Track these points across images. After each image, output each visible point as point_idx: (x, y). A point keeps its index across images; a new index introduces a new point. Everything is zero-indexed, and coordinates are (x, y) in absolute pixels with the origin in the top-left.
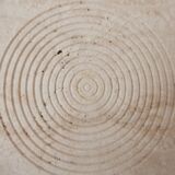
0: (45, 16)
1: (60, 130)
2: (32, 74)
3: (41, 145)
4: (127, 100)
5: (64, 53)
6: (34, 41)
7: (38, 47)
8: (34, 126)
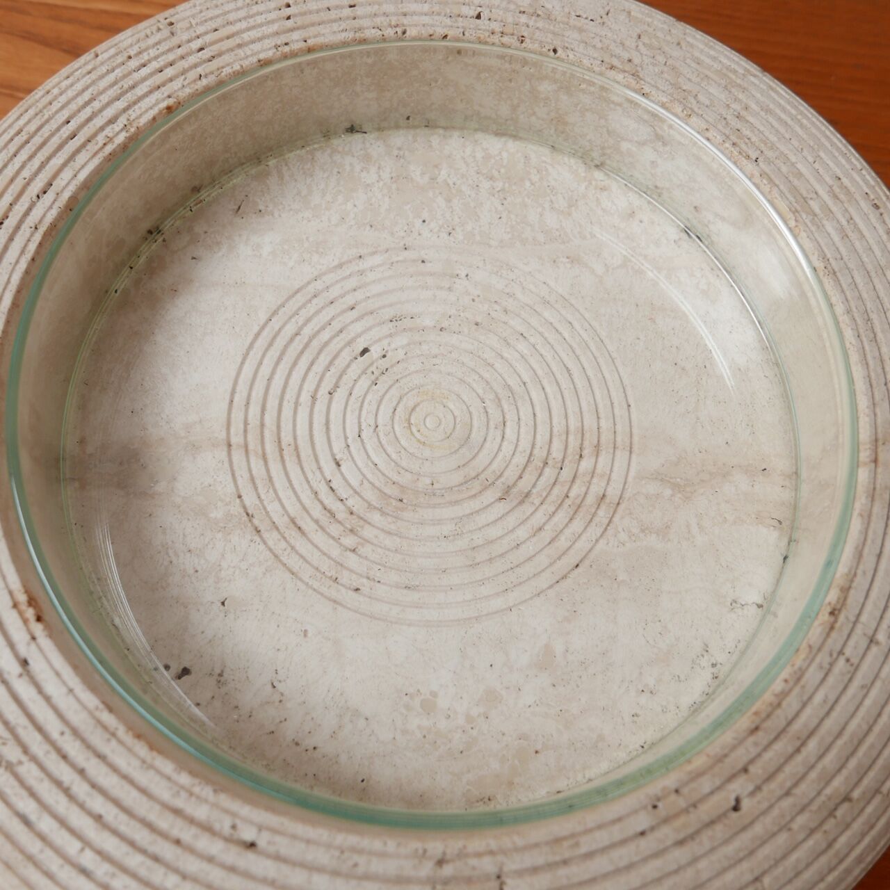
0: (329, 279)
1: (376, 518)
2: (305, 397)
3: (335, 552)
4: (525, 444)
5: (375, 352)
6: (307, 331)
7: (315, 344)
8: (317, 512)
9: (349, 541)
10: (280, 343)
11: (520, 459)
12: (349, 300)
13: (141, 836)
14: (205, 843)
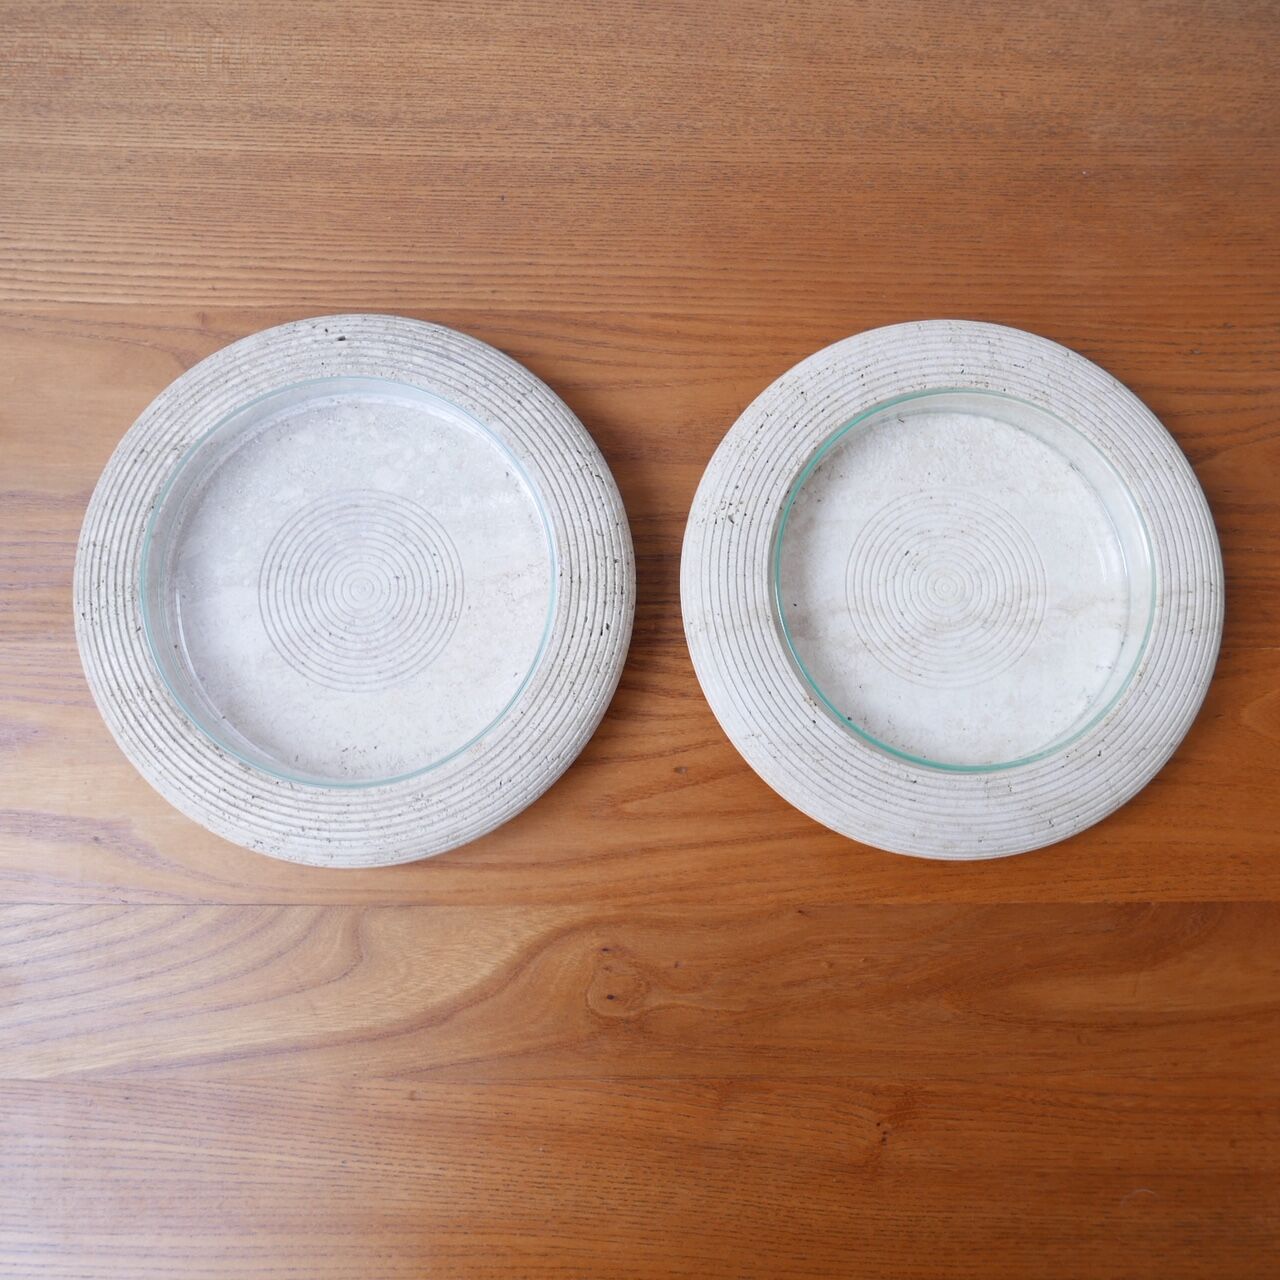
9: (914, 652)
10: (864, 553)
11: (991, 604)
12: (896, 524)
13: (874, 782)
14: (897, 782)
